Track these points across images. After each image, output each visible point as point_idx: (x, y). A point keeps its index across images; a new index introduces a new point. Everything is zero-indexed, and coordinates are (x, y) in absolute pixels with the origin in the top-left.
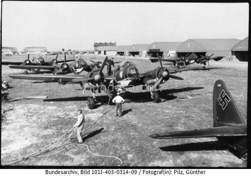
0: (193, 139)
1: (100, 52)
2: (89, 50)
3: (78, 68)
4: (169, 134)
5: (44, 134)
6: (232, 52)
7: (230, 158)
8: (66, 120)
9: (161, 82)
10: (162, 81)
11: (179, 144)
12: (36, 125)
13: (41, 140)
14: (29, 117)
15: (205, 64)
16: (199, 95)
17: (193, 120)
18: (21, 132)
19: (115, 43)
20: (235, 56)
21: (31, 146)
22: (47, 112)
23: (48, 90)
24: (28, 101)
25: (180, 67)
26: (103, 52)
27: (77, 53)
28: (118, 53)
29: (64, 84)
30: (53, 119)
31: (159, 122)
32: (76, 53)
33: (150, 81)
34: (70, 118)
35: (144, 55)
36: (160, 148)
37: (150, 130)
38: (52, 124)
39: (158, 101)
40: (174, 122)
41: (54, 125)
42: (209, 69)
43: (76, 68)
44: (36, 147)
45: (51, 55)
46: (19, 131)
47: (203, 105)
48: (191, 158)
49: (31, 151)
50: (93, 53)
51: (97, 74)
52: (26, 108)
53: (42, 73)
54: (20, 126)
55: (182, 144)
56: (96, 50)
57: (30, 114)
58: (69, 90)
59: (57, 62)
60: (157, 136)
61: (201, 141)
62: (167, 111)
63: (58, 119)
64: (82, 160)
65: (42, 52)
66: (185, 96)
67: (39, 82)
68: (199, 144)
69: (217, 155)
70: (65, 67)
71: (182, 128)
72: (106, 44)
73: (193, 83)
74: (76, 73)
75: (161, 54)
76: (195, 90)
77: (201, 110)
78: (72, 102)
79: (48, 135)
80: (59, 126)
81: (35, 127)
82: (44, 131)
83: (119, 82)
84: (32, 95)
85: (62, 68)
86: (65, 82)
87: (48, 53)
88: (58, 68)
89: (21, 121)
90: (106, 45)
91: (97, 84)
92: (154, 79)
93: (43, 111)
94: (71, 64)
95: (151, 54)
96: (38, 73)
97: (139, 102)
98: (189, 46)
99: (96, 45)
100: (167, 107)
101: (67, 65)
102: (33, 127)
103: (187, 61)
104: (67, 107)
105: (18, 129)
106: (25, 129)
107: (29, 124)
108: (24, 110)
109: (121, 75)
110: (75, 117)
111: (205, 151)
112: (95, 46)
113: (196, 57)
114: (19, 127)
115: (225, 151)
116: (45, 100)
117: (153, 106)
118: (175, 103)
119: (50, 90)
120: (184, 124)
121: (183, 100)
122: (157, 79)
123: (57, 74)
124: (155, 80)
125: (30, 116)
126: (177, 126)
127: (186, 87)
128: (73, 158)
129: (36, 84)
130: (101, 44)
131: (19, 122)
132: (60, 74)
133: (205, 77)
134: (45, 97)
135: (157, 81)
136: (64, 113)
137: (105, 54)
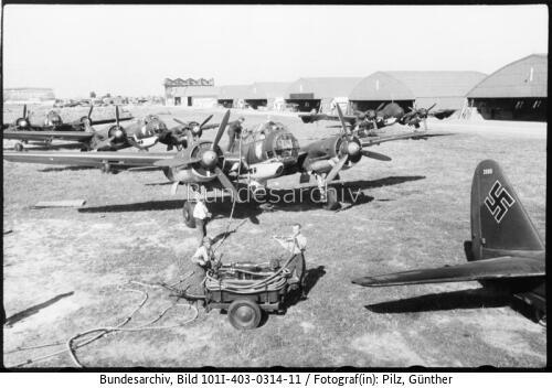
0: (431, 285)
1: (178, 99)
2: (152, 95)
3: (147, 136)
4: (394, 277)
5: (103, 285)
6: (470, 99)
7: (515, 321)
8: (143, 252)
9: (345, 167)
10: (347, 163)
11: (404, 297)
12: (77, 266)
13: (102, 299)
14: (55, 249)
15: (417, 126)
16: (418, 192)
17: (420, 246)
18: (46, 283)
19: (212, 80)
20: (475, 109)
21: (81, 312)
22: (94, 236)
23: (82, 185)
24: (42, 211)
25: (365, 131)
26: (185, 101)
27: (126, 101)
28: (221, 102)
29: (116, 172)
30: (114, 251)
31: (350, 252)
32: (123, 102)
33: (318, 165)
34: (152, 248)
35: (279, 108)
36: (366, 307)
37: (335, 269)
38: (115, 263)
39: (336, 207)
40: (382, 252)
41: (119, 265)
42: (424, 137)
43: (141, 136)
44: (92, 315)
45: (66, 106)
46: (41, 280)
47: (433, 214)
48: (437, 325)
49: (83, 323)
50: (163, 101)
51: (207, 150)
52: (42, 229)
53: (57, 148)
54: (42, 269)
55: (410, 296)
56: (169, 96)
57: (55, 242)
58: (131, 186)
59: (92, 123)
60: (371, 282)
61: (449, 290)
62: (361, 229)
63: (123, 250)
64: (204, 338)
65: (42, 100)
66: (389, 197)
67: (56, 170)
68: (444, 295)
69: (489, 318)
70: (118, 133)
71: (401, 264)
72: (191, 82)
73: (401, 168)
74: (141, 149)
75: (315, 104)
76: (407, 183)
77: (433, 225)
78: (146, 213)
79: (113, 287)
80: (132, 266)
81: (77, 270)
82: (101, 279)
83: (252, 167)
84: (49, 199)
85: (110, 136)
86: (115, 167)
87: (57, 101)
88: (101, 138)
89: (40, 256)
90: (191, 84)
91: (208, 173)
92: (328, 159)
93: (85, 233)
94: (128, 128)
95: (295, 105)
96: (47, 147)
97: (296, 211)
98: (378, 88)
99: (169, 85)
100: (358, 221)
101: (121, 129)
102: (71, 271)
103: (380, 119)
104: (137, 225)
105: (39, 276)
106: (54, 274)
107: (60, 264)
108: (40, 233)
109: (259, 152)
110: (161, 245)
111: (463, 310)
112: (167, 86)
113: (400, 110)
114: (38, 272)
115: (502, 309)
116: (81, 210)
117: (326, 219)
118: (373, 211)
119: (87, 187)
120: (405, 254)
121: (389, 203)
122: (336, 159)
123: (99, 150)
124: (330, 162)
125: (57, 246)
126: (391, 259)
127: (386, 176)
128: (184, 336)
129: (50, 174)
130: (179, 83)
131: (36, 260)
132: (105, 149)
133: (422, 154)
134: (79, 203)
135: (336, 163)
136: (135, 237)
137: (190, 103)
